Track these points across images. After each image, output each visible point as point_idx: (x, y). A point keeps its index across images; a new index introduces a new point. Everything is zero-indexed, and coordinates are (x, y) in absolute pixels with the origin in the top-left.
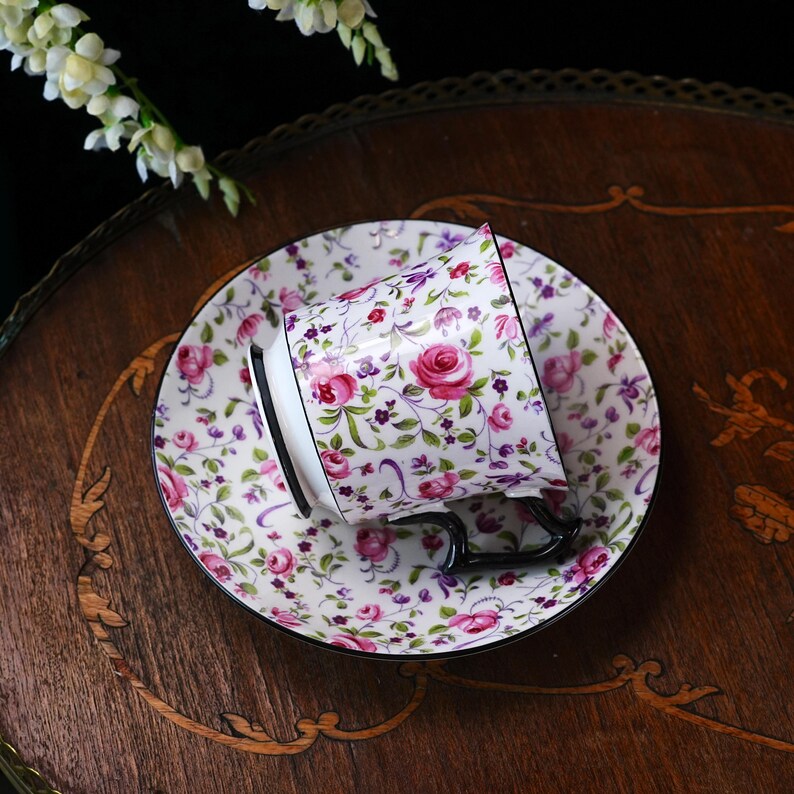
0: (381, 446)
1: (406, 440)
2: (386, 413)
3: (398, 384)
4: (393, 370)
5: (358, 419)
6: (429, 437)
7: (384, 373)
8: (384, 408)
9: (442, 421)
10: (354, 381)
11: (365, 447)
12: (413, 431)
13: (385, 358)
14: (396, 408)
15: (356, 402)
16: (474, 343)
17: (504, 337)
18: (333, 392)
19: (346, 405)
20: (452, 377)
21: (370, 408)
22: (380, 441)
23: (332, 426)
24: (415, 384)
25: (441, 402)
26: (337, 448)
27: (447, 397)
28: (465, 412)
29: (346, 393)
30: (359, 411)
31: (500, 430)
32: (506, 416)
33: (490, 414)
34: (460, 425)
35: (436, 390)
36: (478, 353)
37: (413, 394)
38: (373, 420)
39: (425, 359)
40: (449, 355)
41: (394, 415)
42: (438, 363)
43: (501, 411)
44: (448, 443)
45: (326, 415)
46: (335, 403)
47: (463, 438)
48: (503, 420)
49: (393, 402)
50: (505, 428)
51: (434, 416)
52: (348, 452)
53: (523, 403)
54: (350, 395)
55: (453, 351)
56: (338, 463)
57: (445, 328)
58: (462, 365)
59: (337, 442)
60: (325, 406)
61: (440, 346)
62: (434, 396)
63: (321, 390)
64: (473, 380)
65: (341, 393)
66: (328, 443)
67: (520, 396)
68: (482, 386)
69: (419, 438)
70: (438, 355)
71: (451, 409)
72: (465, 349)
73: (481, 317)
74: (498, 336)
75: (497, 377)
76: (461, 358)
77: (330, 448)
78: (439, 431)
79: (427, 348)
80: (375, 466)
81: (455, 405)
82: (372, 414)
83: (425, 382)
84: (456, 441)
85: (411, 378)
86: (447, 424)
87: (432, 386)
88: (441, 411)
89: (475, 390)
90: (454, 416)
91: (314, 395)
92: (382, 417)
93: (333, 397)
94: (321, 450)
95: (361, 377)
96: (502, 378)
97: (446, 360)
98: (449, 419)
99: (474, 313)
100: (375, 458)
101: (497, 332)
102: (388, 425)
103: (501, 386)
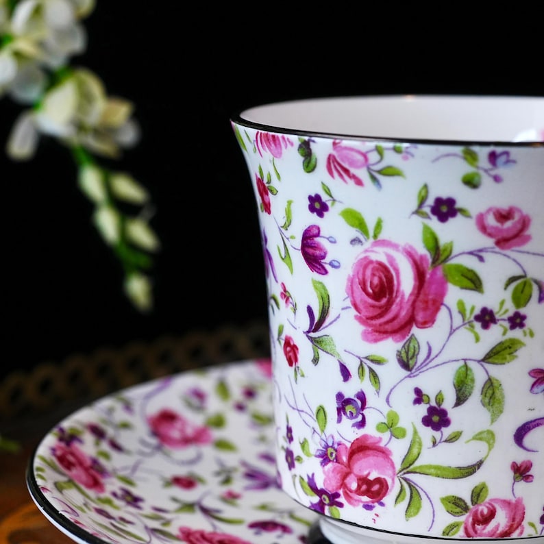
0: (487, 437)
1: (492, 393)
2: (432, 411)
3: (391, 372)
4: (367, 371)
5: (429, 457)
6: (497, 354)
7: (366, 386)
8: (422, 410)
9: (478, 325)
10: (365, 437)
11: (479, 465)
12: (479, 376)
13: (346, 373)
14: (430, 391)
15: (398, 450)
16: (361, 225)
17: (362, 174)
18: (372, 477)
19: (398, 467)
20: (406, 282)
21: (415, 432)
22: (478, 437)
23: (425, 502)
24: (399, 346)
25: (442, 315)
26: (466, 509)
27: (436, 304)
28: (474, 282)
29: (380, 459)
30: (415, 451)
31: (527, 233)
32: (503, 216)
33: (489, 242)
34: (495, 296)
35: (420, 317)
36: (379, 225)
37: (415, 355)
38: (437, 434)
39: (365, 313)
40: (369, 272)
41: (440, 398)
42: (376, 296)
43: (491, 221)
44: (522, 325)
45: (404, 504)
46: (389, 482)
47: (521, 298)
48: (508, 224)
49: (418, 391)
50: (525, 223)
51: (464, 335)
52: (478, 494)
53: (486, 181)
54: (384, 453)
55: (365, 263)
56: (492, 514)
57: (327, 260)
58: (391, 259)
59: (456, 504)
60: (389, 499)
61: (351, 281)
62: (428, 322)
63: (363, 494)
64: (421, 250)
65: (377, 467)
66: (452, 519)
67: (471, 183)
68: (436, 240)
69: (495, 371)
70: (364, 289)
71: (461, 305)
72: (368, 244)
73: (325, 198)
74: (359, 182)
75: (427, 210)
76: (380, 255)
77: (462, 519)
78: (494, 335)
79: (348, 303)
80: (520, 456)
81: (454, 294)
82: (427, 433)
83: (401, 329)
84: (523, 311)
85: (389, 348)
86: (486, 318)
87: (411, 321)
88: (458, 320)
89: (439, 253)
90: (475, 302)
91: (368, 507)
92: (437, 418)
93: (378, 480)
94: (460, 533)
95: (362, 424)
96: (430, 201)
97: (376, 281)
98: (477, 311)
99: (318, 206)
100: (507, 453)
101: (351, 182)
102: (453, 414)
103: (445, 209)
